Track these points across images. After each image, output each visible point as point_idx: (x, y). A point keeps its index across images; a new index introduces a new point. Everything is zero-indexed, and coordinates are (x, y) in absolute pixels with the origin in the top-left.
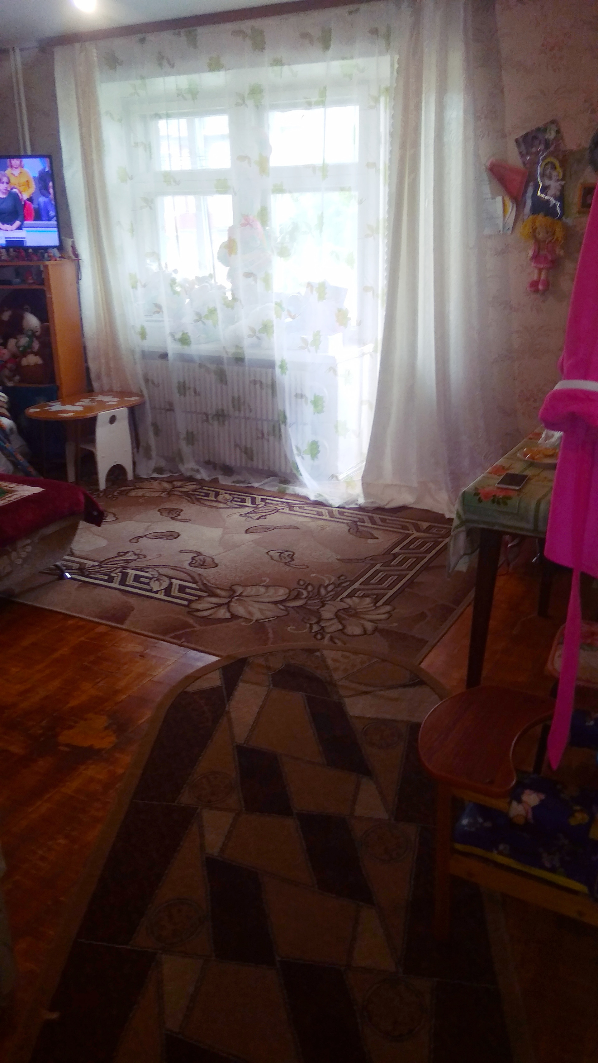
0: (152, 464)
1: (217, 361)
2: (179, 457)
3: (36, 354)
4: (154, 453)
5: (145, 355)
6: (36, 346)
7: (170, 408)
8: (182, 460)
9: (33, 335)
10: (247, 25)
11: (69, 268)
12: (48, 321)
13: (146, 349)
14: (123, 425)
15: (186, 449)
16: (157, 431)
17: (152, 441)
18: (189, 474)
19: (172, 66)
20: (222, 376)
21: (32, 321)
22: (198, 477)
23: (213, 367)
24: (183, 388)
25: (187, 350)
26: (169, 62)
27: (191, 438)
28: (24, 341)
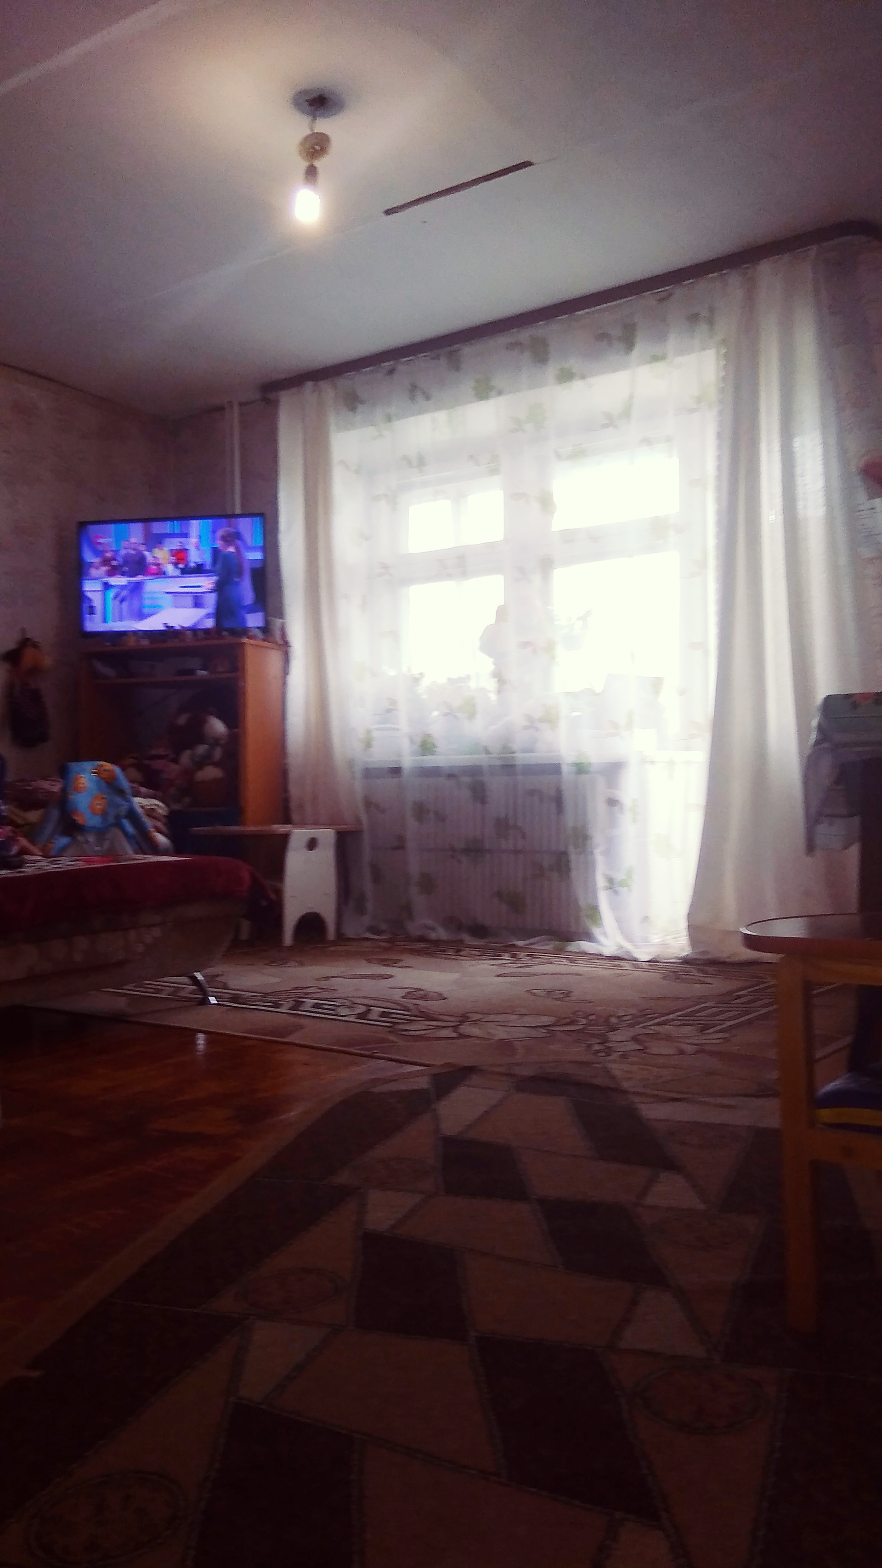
0: (367, 920)
1: (474, 771)
2: (408, 909)
3: (216, 765)
4: (370, 905)
5: (369, 773)
6: (218, 753)
7: (400, 845)
8: (410, 916)
9: (216, 742)
10: (524, 335)
11: (274, 657)
12: (236, 727)
13: (370, 766)
14: (326, 855)
15: (419, 901)
16: (377, 876)
17: (368, 887)
18: (419, 933)
19: (428, 398)
20: (479, 792)
21: (218, 726)
22: (433, 936)
23: (466, 780)
24: (420, 811)
25: (430, 761)
26: (424, 393)
27: (427, 884)
28: (201, 749)
